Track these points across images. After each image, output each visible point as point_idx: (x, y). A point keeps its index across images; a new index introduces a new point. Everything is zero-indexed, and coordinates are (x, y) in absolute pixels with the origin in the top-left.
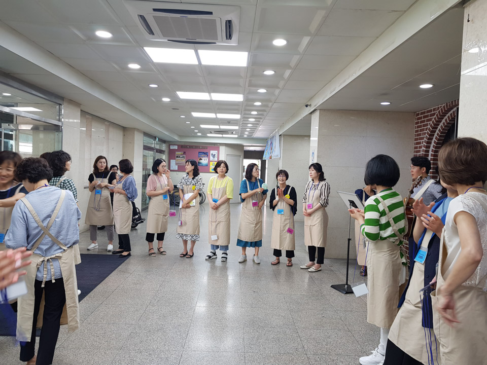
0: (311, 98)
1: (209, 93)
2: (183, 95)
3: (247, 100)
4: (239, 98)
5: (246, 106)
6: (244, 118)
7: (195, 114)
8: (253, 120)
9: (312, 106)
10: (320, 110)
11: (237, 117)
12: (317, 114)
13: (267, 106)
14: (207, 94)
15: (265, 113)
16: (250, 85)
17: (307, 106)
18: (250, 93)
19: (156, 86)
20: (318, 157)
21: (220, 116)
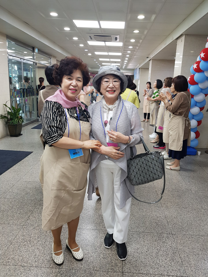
0: (149, 55)
1: (108, 53)
2: (97, 53)
3: (123, 54)
4: (120, 54)
5: (123, 56)
6: (122, 61)
7: (100, 59)
8: (127, 61)
9: (150, 57)
10: (152, 60)
11: (119, 60)
12: (151, 62)
13: (132, 57)
14: (107, 53)
15: (131, 59)
16: (124, 50)
17: (147, 58)
18: (124, 52)
19: (87, 50)
20: (151, 79)
21: (112, 60)
